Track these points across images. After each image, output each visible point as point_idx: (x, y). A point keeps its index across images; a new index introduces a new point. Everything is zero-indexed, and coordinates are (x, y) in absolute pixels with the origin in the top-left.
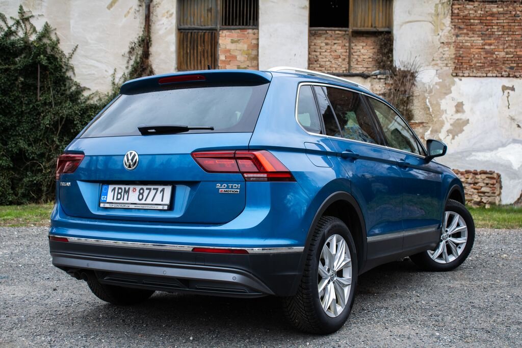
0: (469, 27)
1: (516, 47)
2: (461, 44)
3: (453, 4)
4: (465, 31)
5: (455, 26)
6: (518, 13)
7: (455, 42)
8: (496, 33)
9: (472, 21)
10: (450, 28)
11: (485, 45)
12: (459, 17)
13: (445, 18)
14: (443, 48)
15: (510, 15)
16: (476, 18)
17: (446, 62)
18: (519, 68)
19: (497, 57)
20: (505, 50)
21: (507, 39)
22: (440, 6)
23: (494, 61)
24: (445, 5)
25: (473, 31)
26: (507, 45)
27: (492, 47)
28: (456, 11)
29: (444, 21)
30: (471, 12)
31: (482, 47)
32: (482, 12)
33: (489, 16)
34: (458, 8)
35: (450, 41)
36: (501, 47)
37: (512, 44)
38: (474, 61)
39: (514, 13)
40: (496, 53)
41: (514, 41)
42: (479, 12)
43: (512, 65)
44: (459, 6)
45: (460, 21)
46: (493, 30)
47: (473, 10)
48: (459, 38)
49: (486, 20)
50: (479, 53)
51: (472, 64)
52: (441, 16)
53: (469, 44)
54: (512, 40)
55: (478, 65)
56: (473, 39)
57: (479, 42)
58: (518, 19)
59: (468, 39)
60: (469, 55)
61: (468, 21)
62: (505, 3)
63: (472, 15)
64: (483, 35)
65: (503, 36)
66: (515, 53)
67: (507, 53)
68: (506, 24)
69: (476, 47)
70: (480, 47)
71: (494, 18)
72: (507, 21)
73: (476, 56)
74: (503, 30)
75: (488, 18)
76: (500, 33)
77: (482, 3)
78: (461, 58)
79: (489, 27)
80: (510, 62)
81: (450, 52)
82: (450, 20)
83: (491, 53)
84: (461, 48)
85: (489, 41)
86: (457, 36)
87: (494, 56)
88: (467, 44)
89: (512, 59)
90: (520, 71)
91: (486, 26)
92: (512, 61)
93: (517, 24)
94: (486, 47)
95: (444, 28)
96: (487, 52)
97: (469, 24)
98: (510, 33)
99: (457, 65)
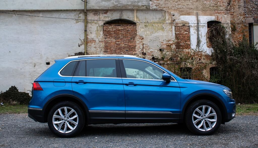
0: (110, 35)
1: (128, 42)
2: (107, 42)
3: (104, 27)
4: (108, 37)
5: (104, 35)
6: (129, 29)
7: (104, 41)
8: (121, 37)
9: (111, 33)
10: (103, 36)
11: (116, 42)
12: (106, 31)
13: (101, 32)
14: (100, 43)
15: (126, 30)
16: (113, 32)
17: (101, 49)
18: (130, 50)
19: (121, 46)
20: (124, 44)
21: (125, 39)
22: (99, 27)
23: (120, 48)
24: (101, 27)
25: (112, 37)
26: (125, 41)
27: (119, 42)
28: (105, 29)
29: (100, 33)
30: (111, 29)
31: (115, 42)
32: (115, 29)
33: (118, 31)
34: (106, 28)
35: (102, 40)
36: (123, 42)
37: (127, 41)
38: (112, 48)
39: (127, 29)
40: (121, 45)
41: (128, 40)
42: (114, 29)
43: (127, 49)
44: (106, 27)
45: (106, 33)
46: (119, 36)
47: (111, 28)
48: (106, 39)
49: (117, 32)
50: (114, 45)
51: (111, 49)
52: (99, 31)
53: (110, 42)
54: (127, 40)
55: (114, 49)
56: (112, 39)
57: (114, 40)
58: (129, 32)
59: (110, 39)
60: (110, 46)
61: (110, 33)
62: (124, 26)
63: (111, 30)
64: (115, 38)
65: (123, 38)
66: (128, 45)
67: (125, 45)
68: (124, 34)
69: (113, 42)
70: (114, 43)
71: (119, 31)
72: (125, 32)
73: (113, 46)
74: (123, 36)
75: (117, 31)
76: (122, 37)
77: (115, 26)
78: (107, 47)
79: (118, 35)
80: (126, 48)
81: (102, 45)
82: (103, 32)
83: (119, 45)
84: (107, 43)
85: (118, 40)
86: (105, 38)
87: (120, 46)
88: (109, 41)
89: (127, 47)
90: (130, 51)
91: (117, 34)
92: (127, 48)
93: (129, 34)
94: (117, 42)
95: (100, 35)
96: (117, 45)
97: (110, 34)
98: (126, 37)
99: (105, 49)
